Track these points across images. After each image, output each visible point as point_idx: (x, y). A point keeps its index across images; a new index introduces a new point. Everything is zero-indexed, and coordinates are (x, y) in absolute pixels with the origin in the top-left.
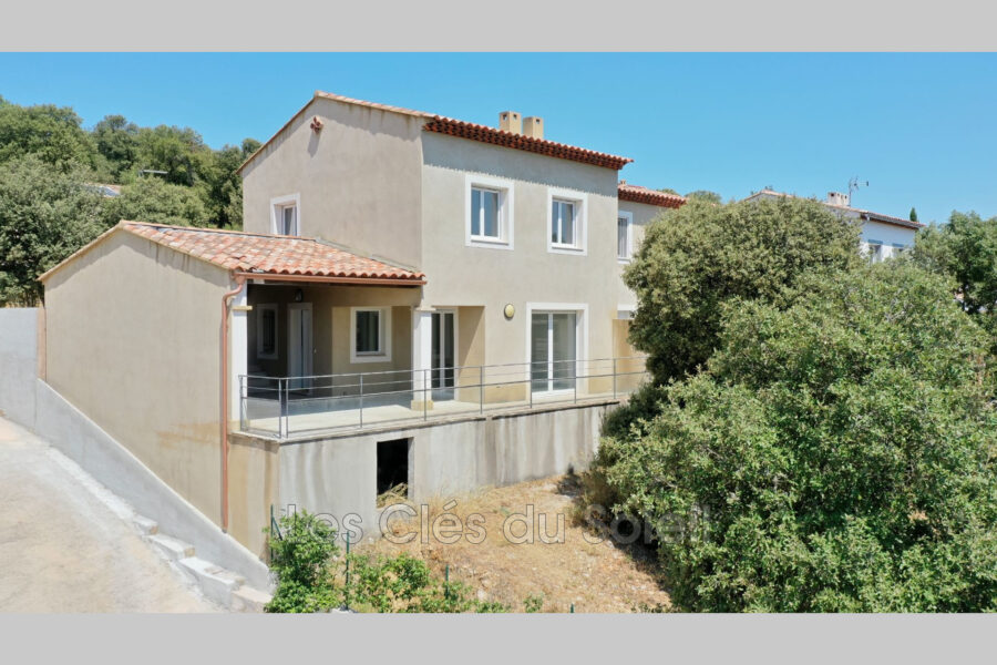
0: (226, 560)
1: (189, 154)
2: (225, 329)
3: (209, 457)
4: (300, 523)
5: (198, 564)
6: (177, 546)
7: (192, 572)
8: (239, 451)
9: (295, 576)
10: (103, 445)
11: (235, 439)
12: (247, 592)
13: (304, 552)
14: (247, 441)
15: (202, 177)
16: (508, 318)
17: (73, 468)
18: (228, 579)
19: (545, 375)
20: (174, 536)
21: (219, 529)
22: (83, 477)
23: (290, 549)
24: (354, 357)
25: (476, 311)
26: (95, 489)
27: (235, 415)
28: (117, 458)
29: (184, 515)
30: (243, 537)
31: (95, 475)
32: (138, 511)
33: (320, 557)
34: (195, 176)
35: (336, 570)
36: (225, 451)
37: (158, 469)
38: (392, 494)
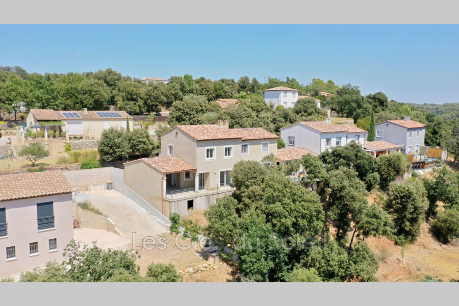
0: (163, 219)
1: (137, 92)
2: (162, 182)
3: (160, 203)
4: (175, 214)
5: (159, 220)
6: (155, 217)
7: (158, 221)
8: (165, 202)
9: (174, 222)
10: (139, 198)
11: (164, 200)
12: (167, 224)
13: (176, 219)
14: (166, 201)
15: (141, 98)
16: (215, 174)
17: (133, 202)
18: (164, 222)
19: (224, 182)
20: (154, 215)
21: (161, 214)
22: (135, 204)
23: (174, 218)
24: (185, 179)
25: (208, 174)
26: (138, 206)
27: (164, 196)
28: (142, 201)
29: (156, 212)
30: (166, 215)
31: (138, 204)
32: (147, 210)
33: (178, 219)
34: (139, 98)
35: (181, 221)
36: (162, 202)
37: (150, 203)
38: (191, 209)
